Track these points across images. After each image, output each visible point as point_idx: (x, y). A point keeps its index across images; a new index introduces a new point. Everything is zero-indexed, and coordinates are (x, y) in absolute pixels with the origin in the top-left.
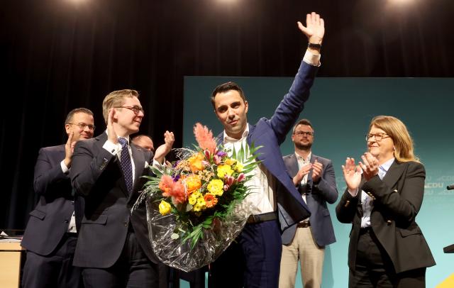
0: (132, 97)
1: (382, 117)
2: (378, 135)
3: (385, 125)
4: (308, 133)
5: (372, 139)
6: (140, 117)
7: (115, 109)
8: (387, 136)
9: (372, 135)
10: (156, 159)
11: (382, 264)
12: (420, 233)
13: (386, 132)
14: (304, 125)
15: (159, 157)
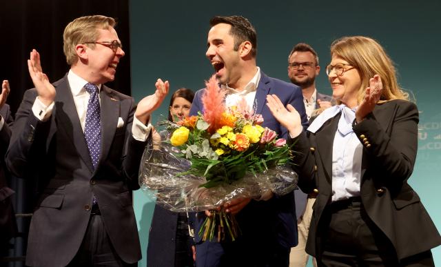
0: (107, 28)
1: (345, 40)
2: (338, 67)
3: (347, 52)
4: (305, 64)
5: (332, 74)
6: (119, 55)
7: (85, 46)
8: (351, 67)
9: (332, 67)
10: (138, 117)
11: (376, 249)
12: (419, 202)
13: (349, 61)
14: (300, 53)
15: (143, 115)
